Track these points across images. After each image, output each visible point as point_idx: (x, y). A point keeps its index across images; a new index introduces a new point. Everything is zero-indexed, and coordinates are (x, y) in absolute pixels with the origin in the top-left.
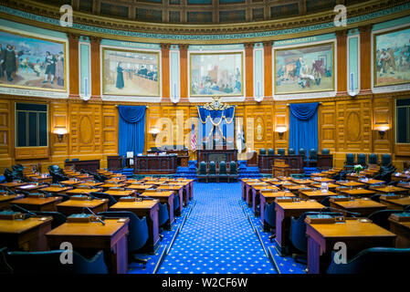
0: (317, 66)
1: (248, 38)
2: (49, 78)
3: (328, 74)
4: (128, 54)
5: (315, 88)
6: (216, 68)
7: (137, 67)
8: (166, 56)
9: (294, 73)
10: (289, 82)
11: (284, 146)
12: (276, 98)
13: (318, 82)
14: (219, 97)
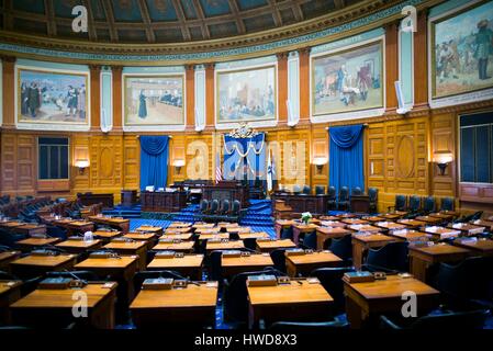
0: (362, 75)
1: (281, 46)
2: (71, 111)
3: (376, 84)
4: (151, 80)
5: (360, 104)
6: (246, 88)
7: (161, 93)
8: (190, 78)
9: (336, 87)
10: (329, 99)
11: (324, 182)
12: (314, 120)
13: (364, 96)
14: (247, 122)
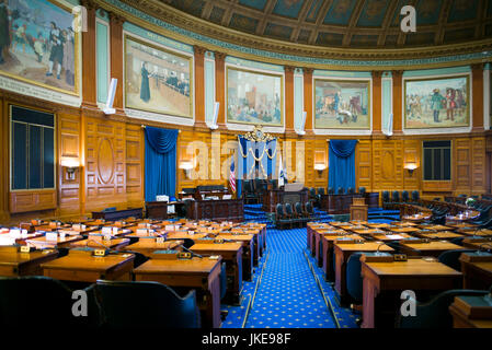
0: (354, 102)
1: (289, 60)
2: (54, 68)
3: (364, 112)
4: (155, 52)
5: (352, 125)
6: (254, 90)
7: (166, 73)
8: (200, 64)
9: (333, 107)
10: (328, 116)
12: (316, 132)
13: (355, 119)
14: (262, 126)
